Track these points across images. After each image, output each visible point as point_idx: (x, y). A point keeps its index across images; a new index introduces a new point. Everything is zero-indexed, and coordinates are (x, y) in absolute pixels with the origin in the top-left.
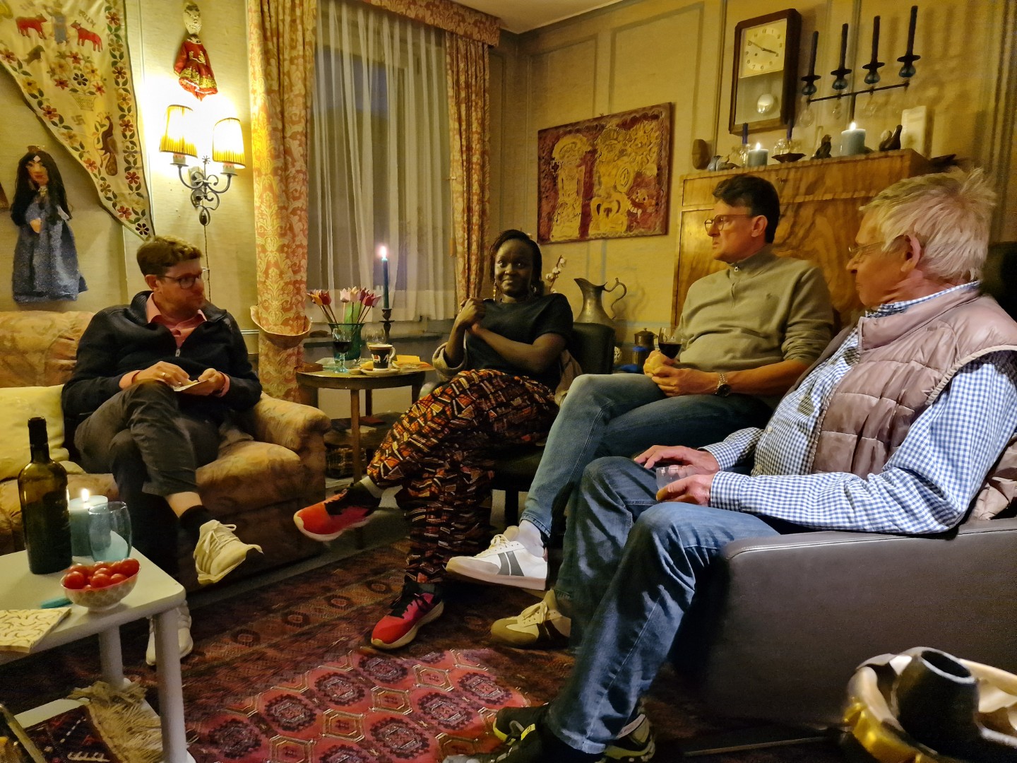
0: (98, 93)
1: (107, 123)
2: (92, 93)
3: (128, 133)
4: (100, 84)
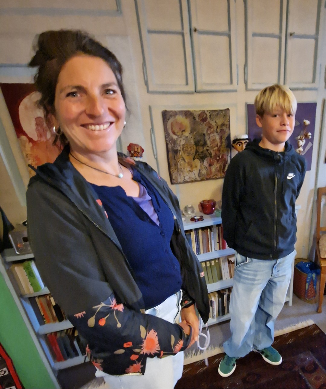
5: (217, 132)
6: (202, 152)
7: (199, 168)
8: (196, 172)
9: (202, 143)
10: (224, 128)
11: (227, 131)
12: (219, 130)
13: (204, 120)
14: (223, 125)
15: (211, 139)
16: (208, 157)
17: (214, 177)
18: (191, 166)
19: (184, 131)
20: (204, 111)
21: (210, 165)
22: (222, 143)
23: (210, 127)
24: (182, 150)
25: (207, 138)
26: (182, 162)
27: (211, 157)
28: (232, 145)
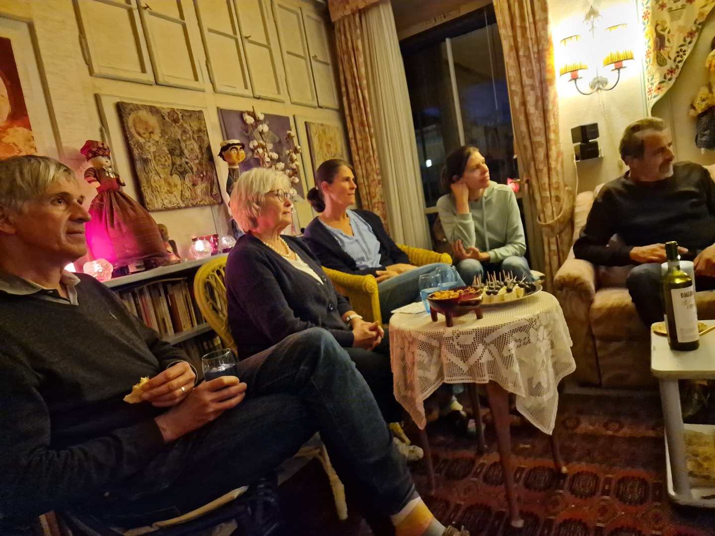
5: (194, 139)
6: (180, 165)
7: (179, 187)
8: (177, 193)
9: (178, 152)
10: (201, 134)
11: (206, 138)
12: (196, 136)
13: (176, 121)
14: (199, 130)
15: (190, 147)
16: (190, 172)
17: (202, 203)
18: (169, 184)
19: (151, 133)
20: (173, 109)
21: (194, 185)
22: (202, 154)
23: (185, 132)
24: (153, 159)
25: (183, 145)
26: (157, 178)
27: (193, 173)
28: (221, 155)
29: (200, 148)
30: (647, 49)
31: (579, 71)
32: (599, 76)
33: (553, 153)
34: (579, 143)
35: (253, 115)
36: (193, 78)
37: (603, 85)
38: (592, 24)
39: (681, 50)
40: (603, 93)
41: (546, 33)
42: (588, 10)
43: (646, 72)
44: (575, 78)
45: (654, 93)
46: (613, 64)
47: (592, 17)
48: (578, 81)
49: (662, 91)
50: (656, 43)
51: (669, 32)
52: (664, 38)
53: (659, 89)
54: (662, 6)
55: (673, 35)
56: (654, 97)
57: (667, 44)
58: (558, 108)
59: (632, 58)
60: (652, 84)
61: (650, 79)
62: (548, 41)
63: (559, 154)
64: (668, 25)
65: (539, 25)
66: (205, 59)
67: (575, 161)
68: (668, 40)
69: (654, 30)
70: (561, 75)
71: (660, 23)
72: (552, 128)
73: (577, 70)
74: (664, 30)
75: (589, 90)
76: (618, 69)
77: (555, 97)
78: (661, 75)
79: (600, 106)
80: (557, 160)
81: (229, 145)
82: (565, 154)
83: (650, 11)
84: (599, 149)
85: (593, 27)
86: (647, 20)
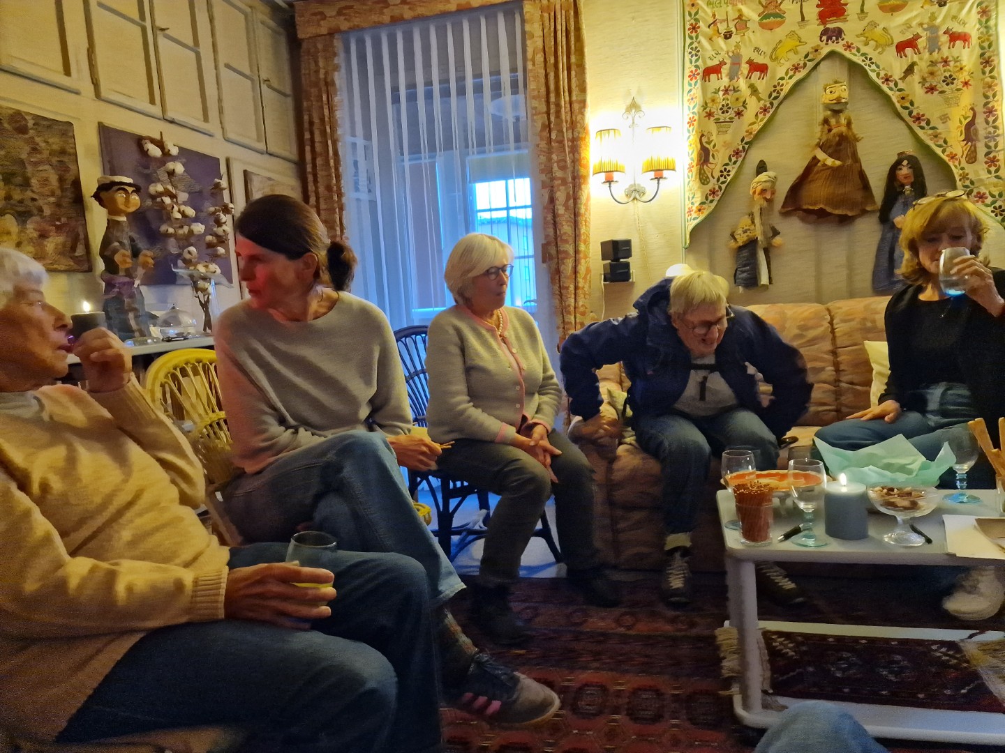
0: (965, 88)
1: (970, 114)
2: (958, 90)
3: (991, 119)
4: (968, 78)
5: (51, 165)
6: (21, 202)
7: (14, 236)
9: (19, 180)
10: (66, 159)
11: (72, 167)
12: (54, 160)
13: (21, 130)
14: (63, 152)
15: (41, 175)
16: (36, 216)
17: (52, 267)
20: (19, 111)
21: (42, 236)
22: (62, 189)
23: (35, 150)
27: (42, 217)
28: (97, 196)
29: (61, 180)
30: (690, 162)
31: (615, 173)
32: (636, 183)
33: (582, 269)
34: (609, 261)
35: (160, 144)
36: (61, 68)
37: (640, 195)
38: (633, 120)
39: (725, 169)
40: (640, 204)
41: (583, 119)
42: (629, 102)
43: (687, 188)
44: (609, 181)
45: (694, 215)
46: (653, 173)
47: (633, 111)
48: (612, 184)
49: (702, 213)
50: (700, 156)
51: (714, 147)
52: (709, 153)
53: (699, 210)
54: (710, 115)
55: (717, 151)
56: (694, 219)
57: (711, 159)
58: (590, 214)
59: (673, 169)
60: (692, 203)
61: (691, 197)
62: (584, 128)
63: (588, 270)
64: (714, 138)
65: (576, 106)
66: (86, 45)
67: (602, 282)
68: (713, 156)
69: (698, 141)
70: (594, 174)
71: (705, 134)
72: (583, 237)
73: (612, 172)
74: (709, 143)
75: (624, 199)
76: (658, 178)
77: (588, 199)
78: (702, 195)
79: (635, 219)
80: (585, 278)
81: (114, 184)
82: (593, 272)
83: (696, 118)
84: (631, 272)
85: (633, 123)
86: (692, 127)
